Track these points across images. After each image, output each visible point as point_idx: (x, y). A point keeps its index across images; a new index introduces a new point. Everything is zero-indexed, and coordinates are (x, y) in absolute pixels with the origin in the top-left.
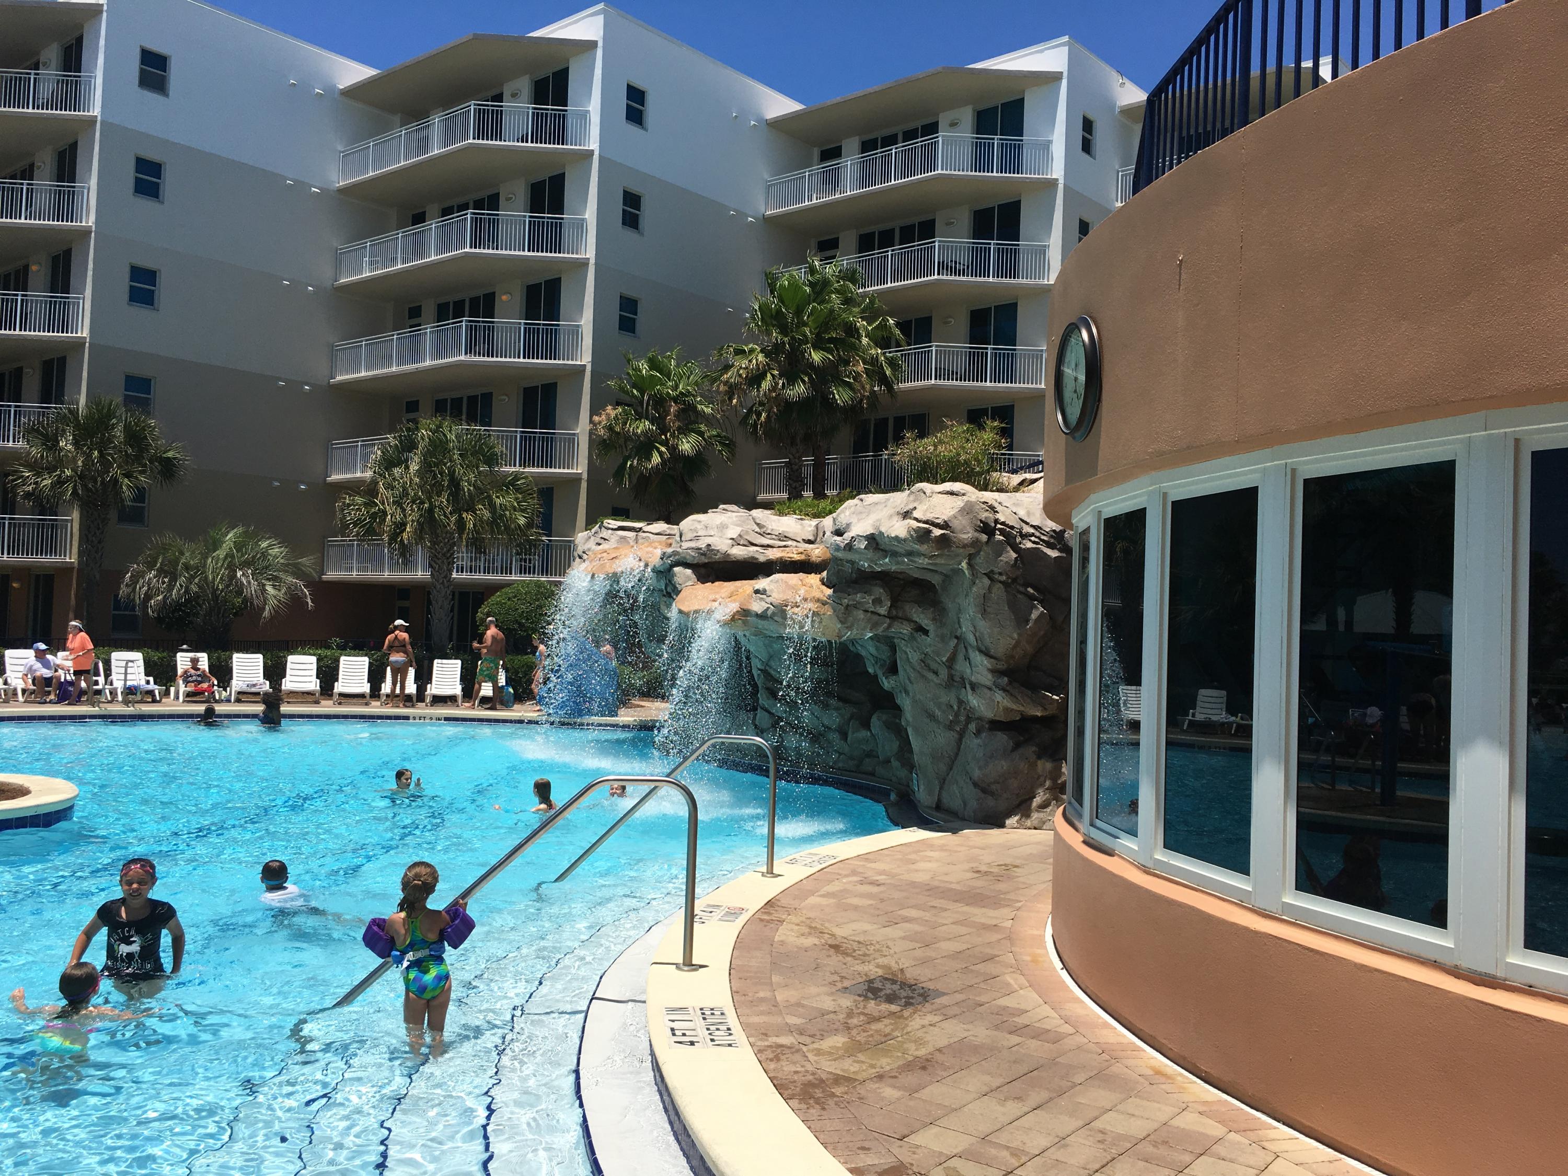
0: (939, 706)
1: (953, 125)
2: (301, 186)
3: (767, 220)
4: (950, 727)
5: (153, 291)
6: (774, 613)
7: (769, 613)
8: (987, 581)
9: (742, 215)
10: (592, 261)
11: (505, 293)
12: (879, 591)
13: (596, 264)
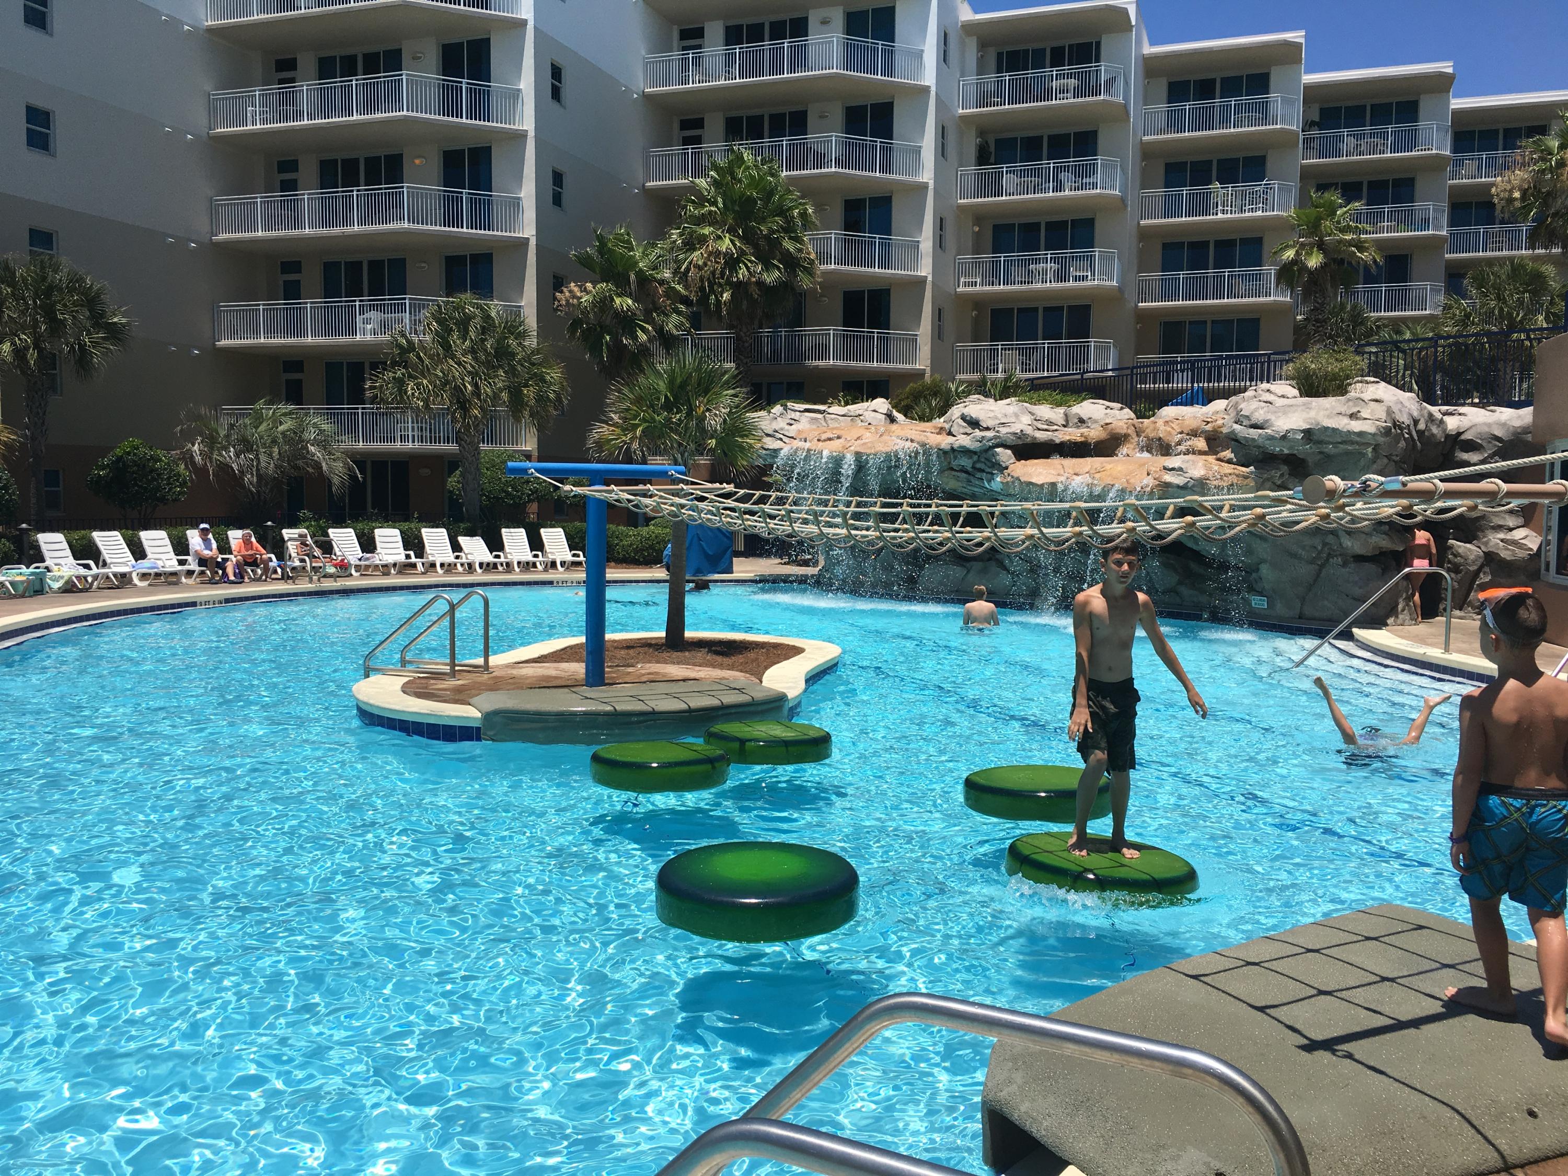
0: (1303, 548)
1: (825, 22)
2: (174, 23)
3: (647, 97)
4: (1312, 562)
5: (47, 135)
6: (1194, 486)
7: (1190, 485)
8: (1385, 461)
9: (629, 91)
10: (531, 134)
11: (419, 157)
12: (1285, 468)
13: (536, 137)
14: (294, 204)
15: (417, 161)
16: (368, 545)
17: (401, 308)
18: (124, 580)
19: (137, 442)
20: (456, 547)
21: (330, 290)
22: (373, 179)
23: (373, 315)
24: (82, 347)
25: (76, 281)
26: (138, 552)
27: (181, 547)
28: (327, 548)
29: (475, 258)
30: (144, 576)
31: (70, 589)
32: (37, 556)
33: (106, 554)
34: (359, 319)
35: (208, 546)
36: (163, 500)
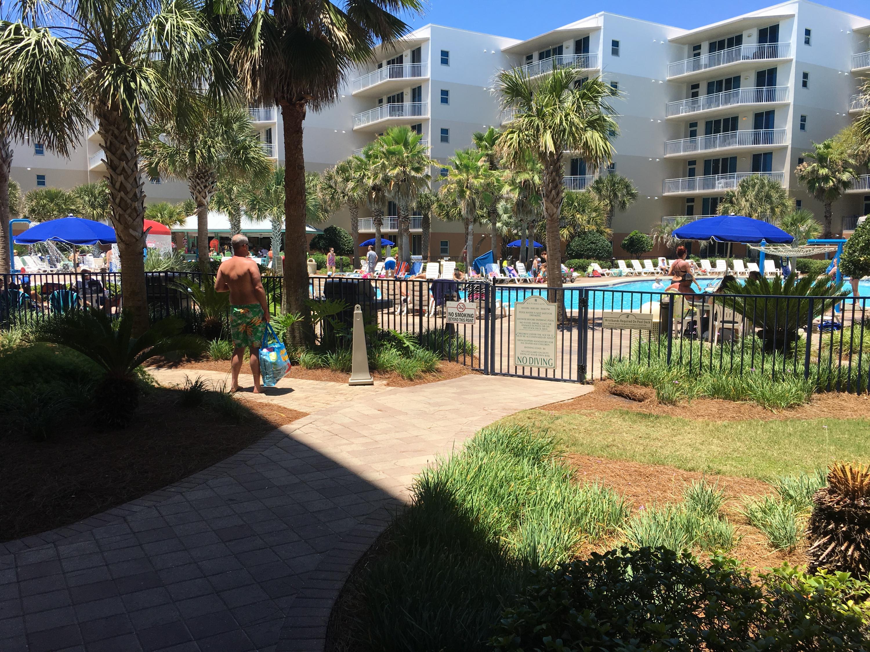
10: (792, 104)
13: (794, 105)
14: (695, 142)
15: (744, 119)
16: (714, 265)
17: (734, 177)
18: (640, 273)
19: (637, 231)
20: (746, 266)
21: (706, 172)
22: (726, 130)
23: (723, 181)
24: (624, 201)
25: (622, 180)
26: (643, 267)
27: (655, 265)
28: (699, 265)
29: (765, 154)
30: (645, 273)
31: (627, 276)
32: (617, 267)
33: (635, 267)
34: (717, 182)
35: (664, 264)
36: (645, 251)
